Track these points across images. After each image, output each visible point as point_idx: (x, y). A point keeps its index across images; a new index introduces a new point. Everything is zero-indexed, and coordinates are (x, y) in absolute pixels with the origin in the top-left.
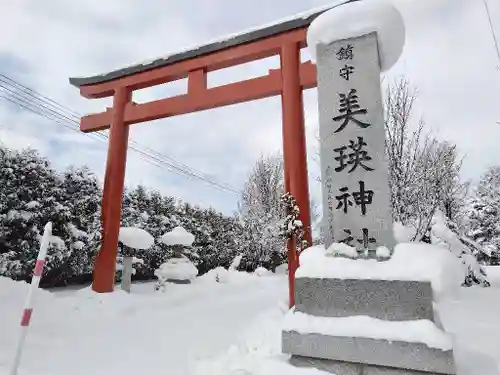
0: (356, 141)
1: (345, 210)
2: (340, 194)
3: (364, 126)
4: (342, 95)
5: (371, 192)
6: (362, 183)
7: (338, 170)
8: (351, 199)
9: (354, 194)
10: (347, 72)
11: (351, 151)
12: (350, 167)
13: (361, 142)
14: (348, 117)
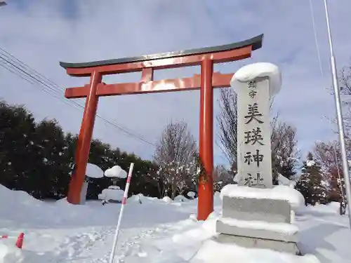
0: (256, 129)
1: (249, 163)
2: (247, 155)
3: (260, 122)
4: (250, 105)
5: (262, 156)
6: (258, 151)
7: (246, 143)
8: (252, 158)
9: (254, 156)
10: (253, 94)
11: (253, 134)
12: (252, 142)
13: (259, 130)
14: (252, 117)
